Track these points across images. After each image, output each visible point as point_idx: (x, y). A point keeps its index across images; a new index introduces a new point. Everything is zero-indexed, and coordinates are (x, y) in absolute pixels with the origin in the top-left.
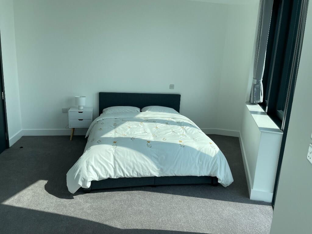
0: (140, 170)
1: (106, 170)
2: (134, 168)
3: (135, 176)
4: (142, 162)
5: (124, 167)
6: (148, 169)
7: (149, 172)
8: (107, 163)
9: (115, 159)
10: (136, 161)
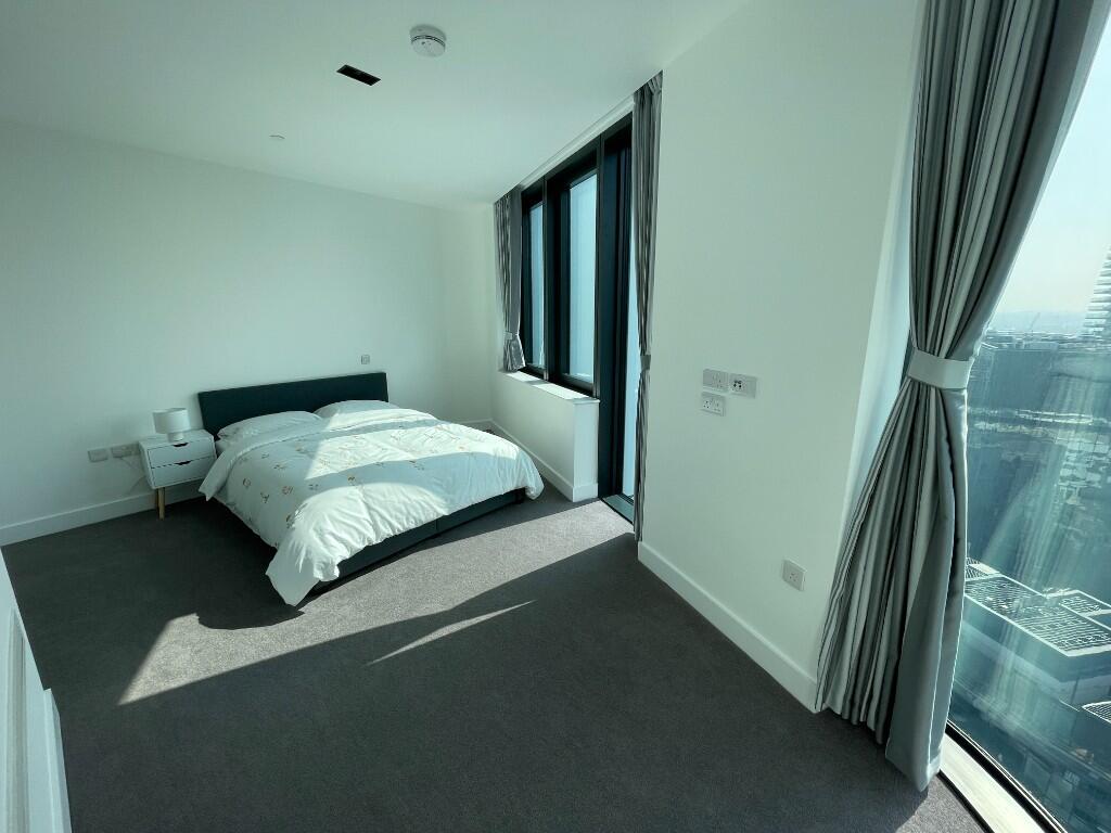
0: (418, 513)
1: (360, 533)
2: (409, 513)
3: (413, 526)
4: (420, 498)
5: (391, 516)
6: (432, 508)
7: (435, 511)
8: (358, 520)
9: (369, 508)
10: (410, 499)
